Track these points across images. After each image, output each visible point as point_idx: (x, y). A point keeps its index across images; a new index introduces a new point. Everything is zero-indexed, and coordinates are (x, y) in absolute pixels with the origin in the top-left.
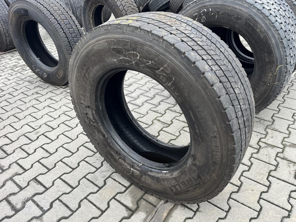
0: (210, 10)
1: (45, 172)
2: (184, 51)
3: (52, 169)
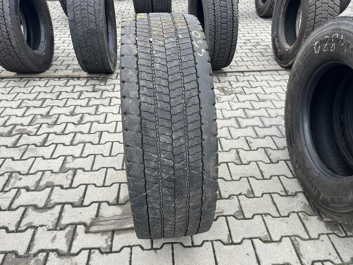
0: (342, 38)
1: (111, 132)
2: (124, 66)
3: (117, 133)
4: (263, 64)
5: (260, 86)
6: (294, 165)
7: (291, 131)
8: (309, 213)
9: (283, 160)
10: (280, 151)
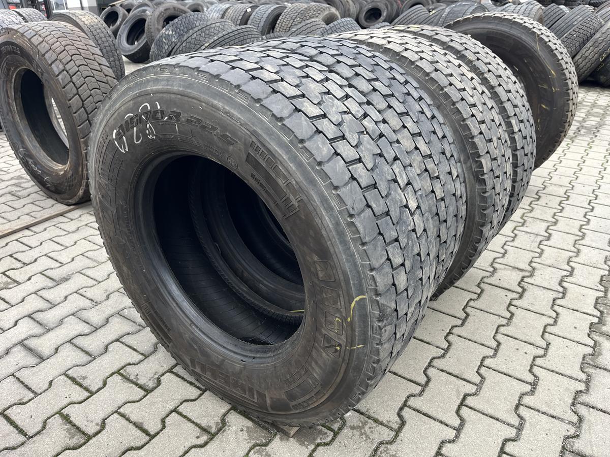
0: (159, 107)
4: (28, 211)
5: (41, 254)
6: (192, 370)
7: (152, 312)
8: (264, 441)
9: (166, 372)
10: (150, 357)
